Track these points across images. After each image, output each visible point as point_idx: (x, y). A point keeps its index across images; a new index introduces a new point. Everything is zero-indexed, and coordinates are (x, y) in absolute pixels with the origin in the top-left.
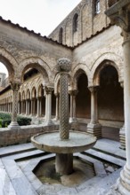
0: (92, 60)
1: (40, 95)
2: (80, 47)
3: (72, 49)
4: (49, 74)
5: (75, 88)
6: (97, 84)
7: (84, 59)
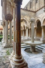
0: (43, 16)
1: (24, 29)
2: (38, 11)
3: (35, 12)
4: (27, 22)
5: (36, 26)
6: (44, 25)
7: (40, 16)
